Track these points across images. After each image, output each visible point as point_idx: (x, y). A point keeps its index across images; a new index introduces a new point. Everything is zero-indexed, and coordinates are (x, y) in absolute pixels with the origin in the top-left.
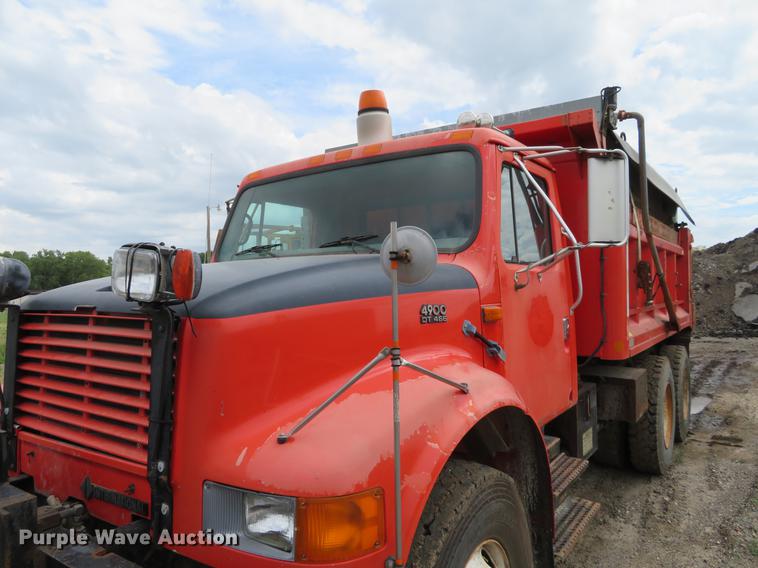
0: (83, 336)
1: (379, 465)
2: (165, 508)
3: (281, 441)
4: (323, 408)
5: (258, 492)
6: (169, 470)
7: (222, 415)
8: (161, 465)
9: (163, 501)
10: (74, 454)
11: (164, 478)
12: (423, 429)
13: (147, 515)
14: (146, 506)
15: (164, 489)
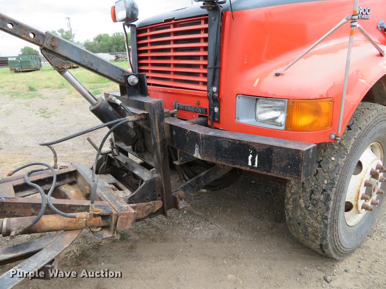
0: (168, 34)
1: (332, 87)
2: (216, 109)
3: (277, 75)
4: (295, 62)
5: (267, 98)
6: (219, 91)
7: (246, 62)
8: (215, 89)
9: (215, 106)
10: (169, 91)
11: (216, 95)
12: (357, 71)
13: (207, 114)
14: (206, 109)
15: (216, 100)
